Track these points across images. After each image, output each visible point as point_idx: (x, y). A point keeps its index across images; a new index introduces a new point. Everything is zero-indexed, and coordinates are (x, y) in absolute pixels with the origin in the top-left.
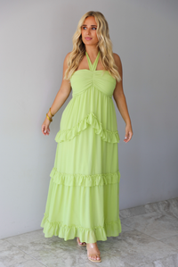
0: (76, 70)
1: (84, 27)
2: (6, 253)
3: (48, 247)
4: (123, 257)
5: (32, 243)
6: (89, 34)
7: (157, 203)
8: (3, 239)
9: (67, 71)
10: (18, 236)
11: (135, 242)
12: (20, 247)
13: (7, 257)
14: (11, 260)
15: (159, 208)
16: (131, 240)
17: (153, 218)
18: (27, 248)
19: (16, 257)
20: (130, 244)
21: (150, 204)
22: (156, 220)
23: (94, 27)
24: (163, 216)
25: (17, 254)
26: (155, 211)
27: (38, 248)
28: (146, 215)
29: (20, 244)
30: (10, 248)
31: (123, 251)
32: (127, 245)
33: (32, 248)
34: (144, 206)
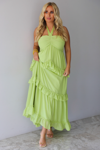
0: (41, 36)
1: (46, 12)
2: (9, 147)
3: (33, 143)
5: (24, 141)
6: (50, 16)
7: (99, 116)
8: (7, 139)
9: (36, 37)
10: (15, 137)
11: (86, 140)
16: (84, 139)
17: (97, 125)
18: (21, 144)
20: (84, 141)
21: (95, 116)
22: (98, 126)
23: (52, 12)
25: (15, 148)
26: (98, 120)
27: (28, 144)
28: (92, 123)
29: (17, 142)
30: (11, 144)
31: (79, 145)
32: (81, 142)
33: (24, 144)
34: (91, 117)
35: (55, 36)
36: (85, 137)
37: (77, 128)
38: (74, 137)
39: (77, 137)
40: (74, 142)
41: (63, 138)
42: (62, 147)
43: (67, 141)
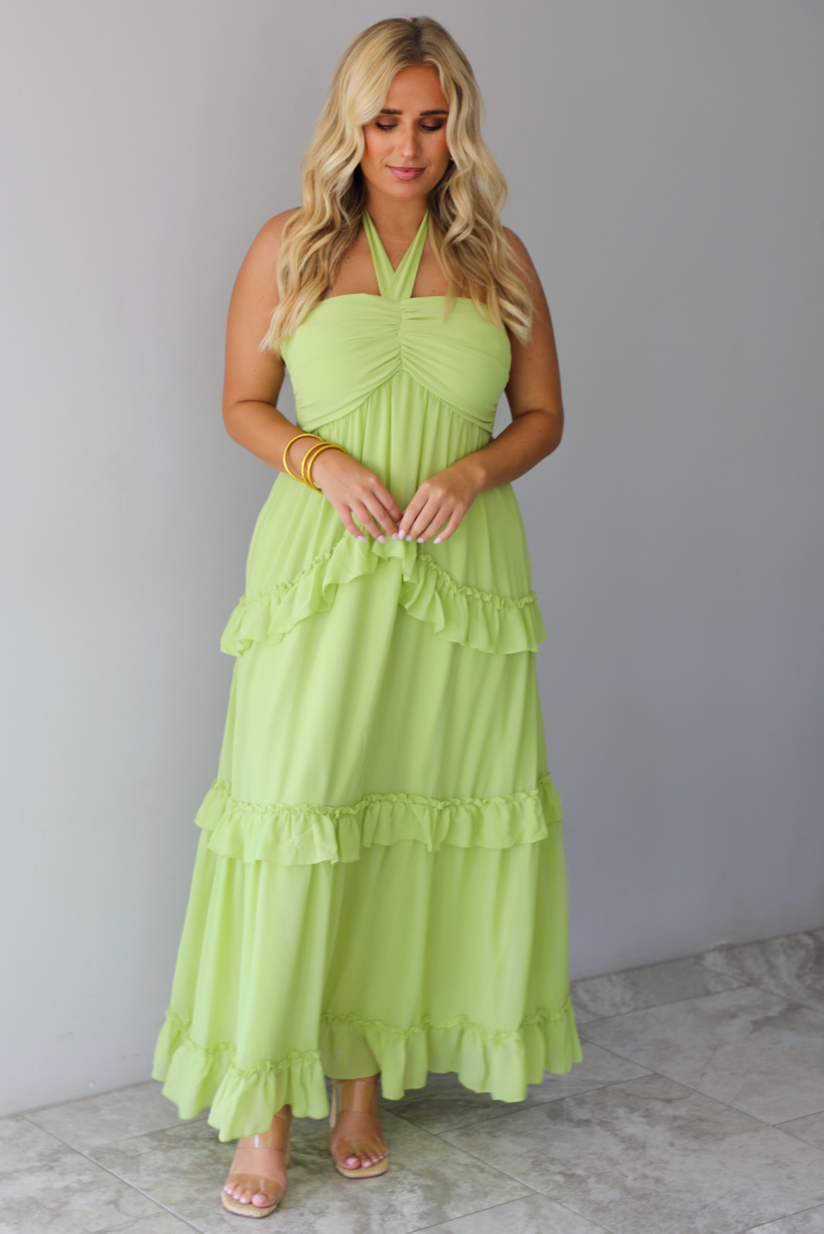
0: (323, 296)
1: (386, 121)
2: (32, 1185)
4: (600, 1208)
5: (159, 1137)
7: (762, 944)
10: (86, 1103)
11: (657, 1136)
12: (97, 1154)
13: (35, 1203)
14: (56, 1214)
15: (772, 970)
16: (635, 1126)
17: (744, 1020)
18: (131, 1160)
19: (79, 1203)
20: (635, 1145)
21: (728, 949)
22: (758, 1026)
23: (433, 121)
24: (794, 1008)
25: (85, 1188)
26: (753, 982)
27: (186, 1159)
28: (709, 1005)
29: (99, 1141)
30: (50, 1161)
31: (601, 1177)
32: (616, 1150)
33: (158, 1158)
34: (699, 957)
35: (434, 305)
36: (649, 1115)
38: (557, 1112)
39: (581, 1114)
40: (560, 1148)
41: (472, 1117)
42: (465, 1189)
43: (505, 1144)
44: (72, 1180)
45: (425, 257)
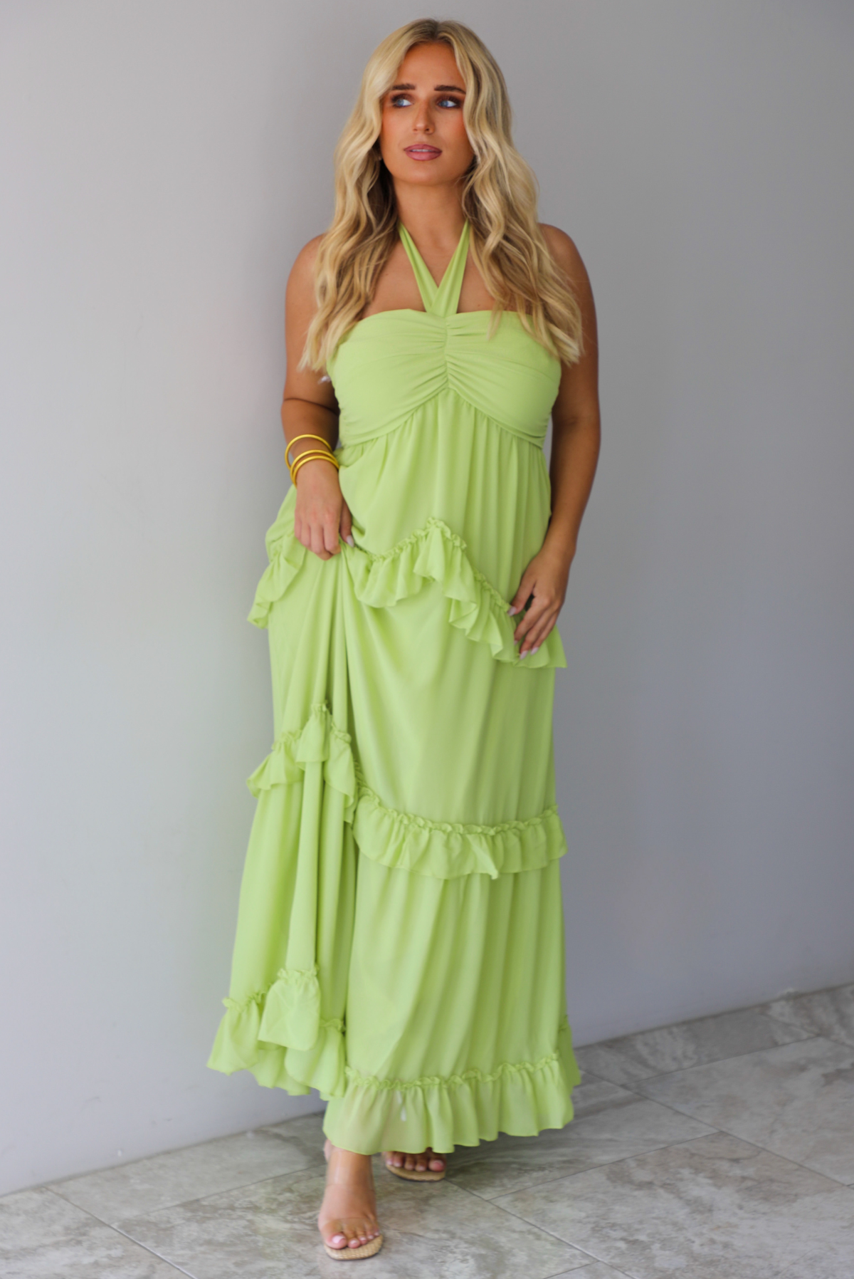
0: (360, 316)
1: (396, 97)
2: (58, 1260)
3: (271, 1223)
5: (193, 1207)
7: (832, 992)
8: (40, 1188)
9: (314, 325)
10: (115, 1172)
11: (725, 1198)
12: (127, 1227)
15: (843, 1019)
16: (701, 1189)
17: (815, 1073)
18: (164, 1232)
20: (701, 1208)
21: (795, 998)
22: (829, 1079)
23: (448, 97)
25: (115, 1264)
26: (823, 1032)
27: (222, 1230)
28: (777, 1057)
29: (129, 1213)
30: (77, 1235)
31: (665, 1243)
32: (681, 1214)
33: (192, 1230)
34: (765, 1007)
35: (480, 320)
36: (715, 1177)
37: (641, 1096)
38: (618, 1174)
39: (642, 1175)
40: (622, 1213)
41: (527, 1181)
42: (521, 1258)
43: (562, 1209)
44: (101, 1254)
45: (469, 269)
